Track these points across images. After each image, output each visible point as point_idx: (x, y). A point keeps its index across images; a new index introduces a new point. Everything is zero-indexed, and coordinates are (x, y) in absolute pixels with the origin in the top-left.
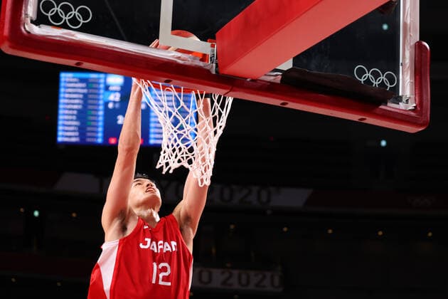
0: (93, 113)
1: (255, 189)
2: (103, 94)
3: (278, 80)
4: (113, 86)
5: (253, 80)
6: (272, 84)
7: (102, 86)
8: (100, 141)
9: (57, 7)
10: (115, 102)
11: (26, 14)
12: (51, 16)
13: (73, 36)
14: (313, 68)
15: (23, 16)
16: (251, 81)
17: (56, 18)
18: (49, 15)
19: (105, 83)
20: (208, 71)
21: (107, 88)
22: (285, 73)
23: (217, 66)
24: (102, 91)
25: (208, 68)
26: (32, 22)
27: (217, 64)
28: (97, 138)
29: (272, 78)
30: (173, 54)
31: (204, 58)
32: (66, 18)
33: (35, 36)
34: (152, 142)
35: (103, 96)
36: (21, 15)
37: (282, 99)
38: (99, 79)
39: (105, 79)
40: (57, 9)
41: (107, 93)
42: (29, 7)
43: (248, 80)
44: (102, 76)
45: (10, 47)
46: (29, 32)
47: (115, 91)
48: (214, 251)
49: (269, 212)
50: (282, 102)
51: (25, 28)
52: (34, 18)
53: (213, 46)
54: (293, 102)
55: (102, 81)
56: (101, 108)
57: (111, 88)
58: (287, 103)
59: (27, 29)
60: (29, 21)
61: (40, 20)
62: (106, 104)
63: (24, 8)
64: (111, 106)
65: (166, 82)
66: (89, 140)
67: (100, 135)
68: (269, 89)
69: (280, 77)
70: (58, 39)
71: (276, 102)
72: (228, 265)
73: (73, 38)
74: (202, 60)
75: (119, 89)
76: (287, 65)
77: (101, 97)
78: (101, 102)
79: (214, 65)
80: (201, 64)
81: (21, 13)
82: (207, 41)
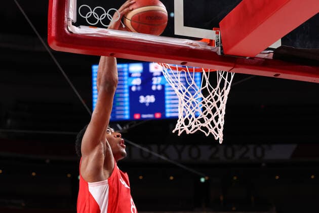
0: (120, 95)
1: (251, 147)
2: (127, 80)
3: (271, 56)
4: (134, 73)
5: (251, 58)
6: (266, 60)
7: (126, 74)
8: (127, 117)
9: (92, 11)
10: (137, 86)
11: (68, 19)
12: (88, 19)
13: (106, 32)
14: (298, 46)
15: (66, 20)
16: (249, 58)
17: (92, 19)
18: (86, 17)
19: (128, 71)
20: (215, 53)
21: (130, 75)
22: (276, 51)
23: (222, 49)
24: (126, 78)
25: (215, 51)
26: (73, 24)
27: (221, 47)
28: (124, 115)
29: (266, 55)
30: (186, 42)
31: (211, 43)
32: (100, 19)
33: (76, 35)
34: (168, 115)
35: (127, 82)
36: (64, 19)
37: (275, 72)
38: (123, 68)
39: (128, 68)
40: (92, 12)
41: (130, 79)
42: (70, 12)
43: (247, 58)
44: (125, 66)
45: (58, 45)
46: (71, 32)
47: (137, 77)
48: (222, 198)
49: (263, 165)
50: (275, 73)
51: (68, 29)
52: (75, 21)
53: (217, 33)
54: (284, 73)
55: (126, 70)
56: (126, 91)
57: (133, 75)
58: (279, 75)
59: (70, 29)
60: (71, 24)
61: (80, 22)
62: (130, 87)
63: (66, 14)
64: (134, 89)
65: (182, 64)
66: (118, 117)
67: (127, 112)
68: (265, 64)
69: (272, 54)
70: (95, 36)
71: (271, 74)
72: (234, 209)
73: (107, 34)
74: (209, 45)
75: (139, 75)
76: (277, 44)
77: (126, 82)
78: (126, 87)
79: (219, 48)
80: (209, 48)
81: (64, 17)
82: (212, 30)
